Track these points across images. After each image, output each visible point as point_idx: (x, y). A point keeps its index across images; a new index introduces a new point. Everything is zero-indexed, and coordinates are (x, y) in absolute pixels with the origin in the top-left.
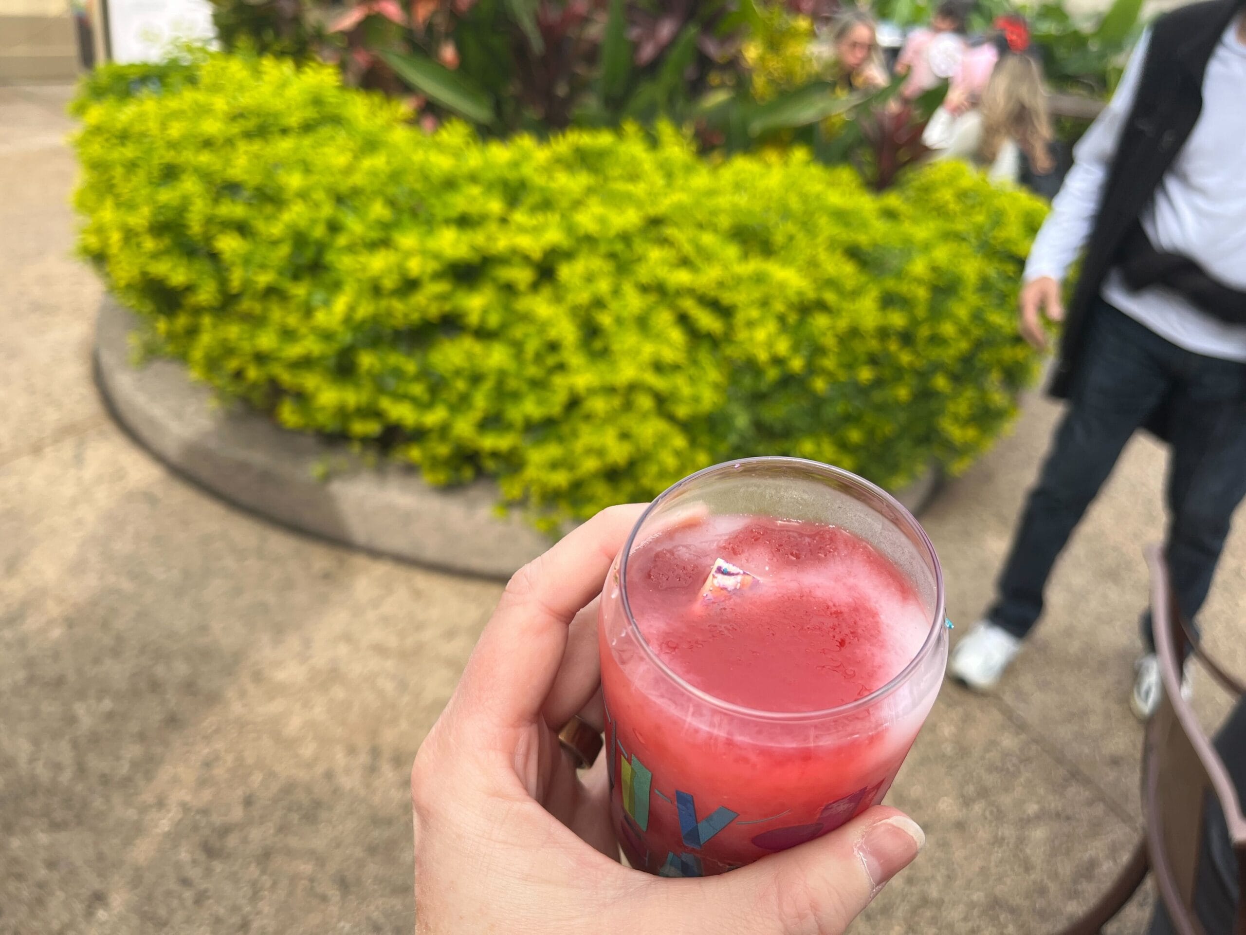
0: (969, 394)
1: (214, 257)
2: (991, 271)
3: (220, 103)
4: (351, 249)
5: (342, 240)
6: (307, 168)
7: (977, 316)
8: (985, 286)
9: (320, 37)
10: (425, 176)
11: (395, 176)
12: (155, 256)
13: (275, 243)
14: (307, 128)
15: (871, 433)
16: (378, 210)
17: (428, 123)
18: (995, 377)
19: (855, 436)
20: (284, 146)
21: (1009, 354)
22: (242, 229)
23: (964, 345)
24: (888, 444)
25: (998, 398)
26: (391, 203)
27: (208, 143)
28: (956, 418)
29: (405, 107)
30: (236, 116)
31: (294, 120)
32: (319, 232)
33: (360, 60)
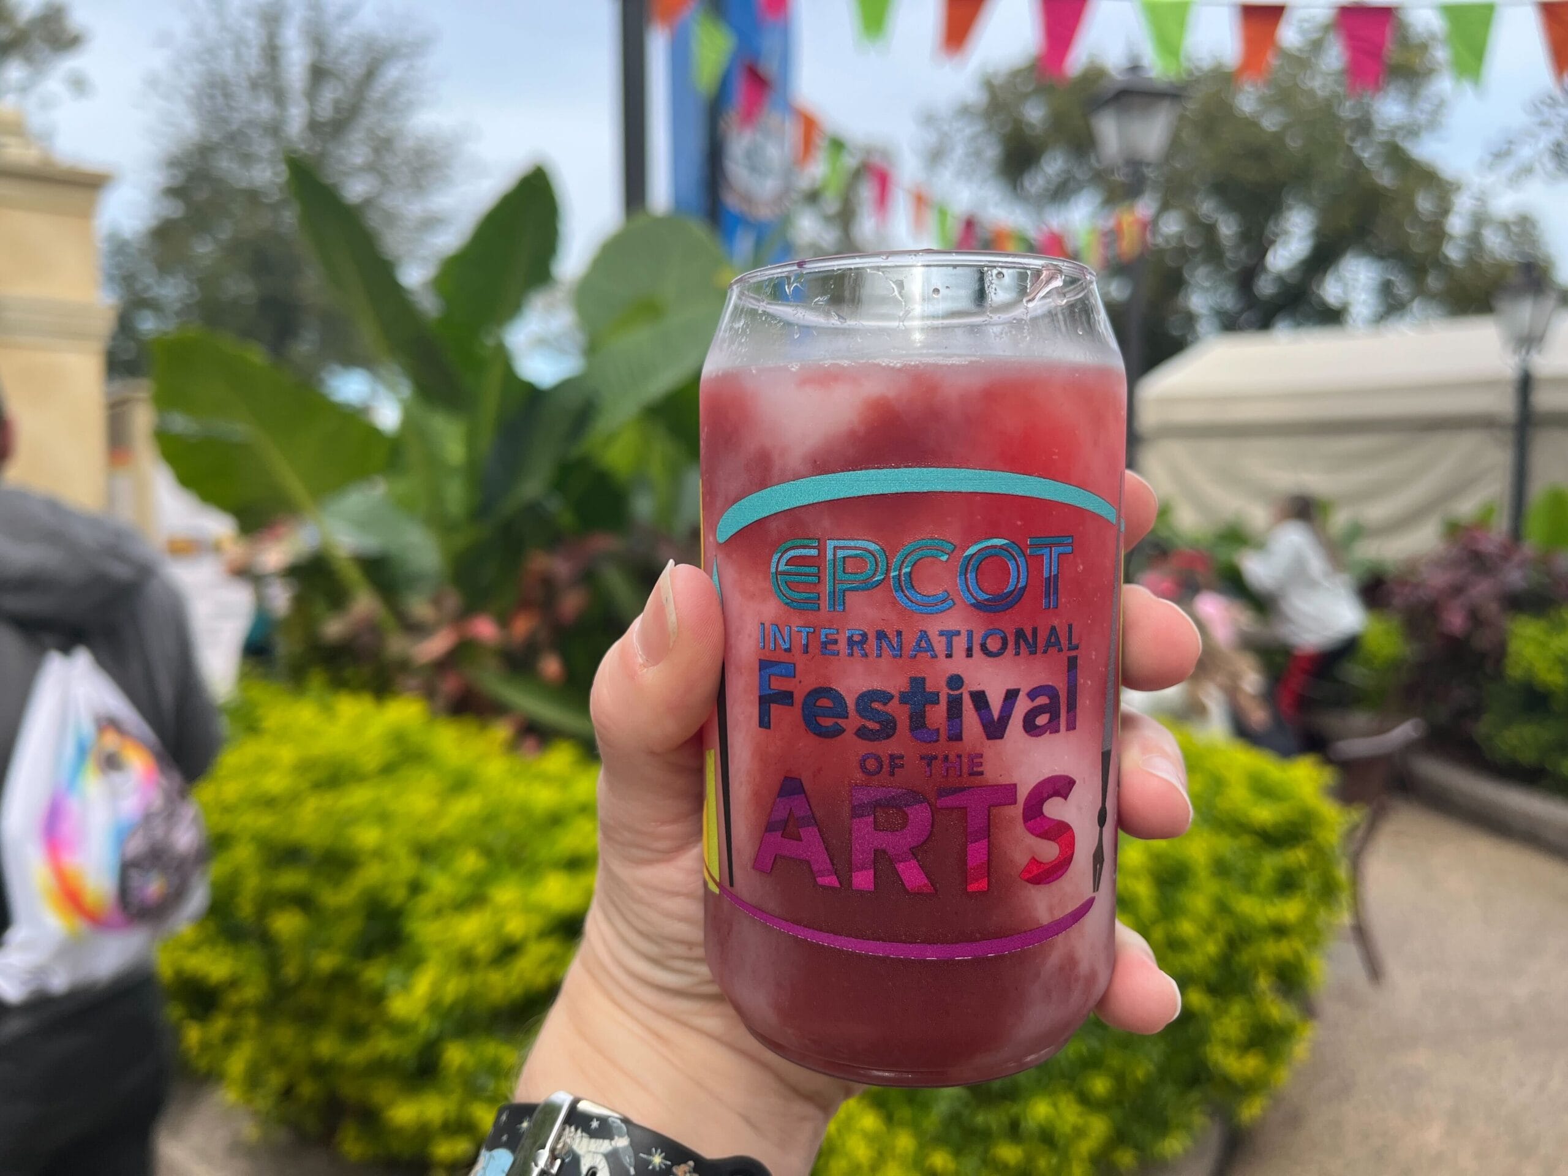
0: (1237, 1008)
3: (287, 754)
4: (438, 912)
5: (426, 902)
6: (384, 818)
7: (1222, 907)
9: (404, 666)
10: (525, 811)
11: (489, 818)
14: (388, 770)
15: (1120, 1079)
16: (470, 862)
17: (529, 745)
18: (1263, 983)
19: (1100, 1086)
20: (358, 797)
21: (1274, 950)
22: (303, 902)
23: (1212, 948)
24: (1147, 1090)
25: (1277, 1010)
26: (487, 852)
27: (269, 802)
28: (1228, 1044)
29: (501, 732)
30: (304, 767)
31: (371, 761)
32: (398, 895)
33: (449, 686)
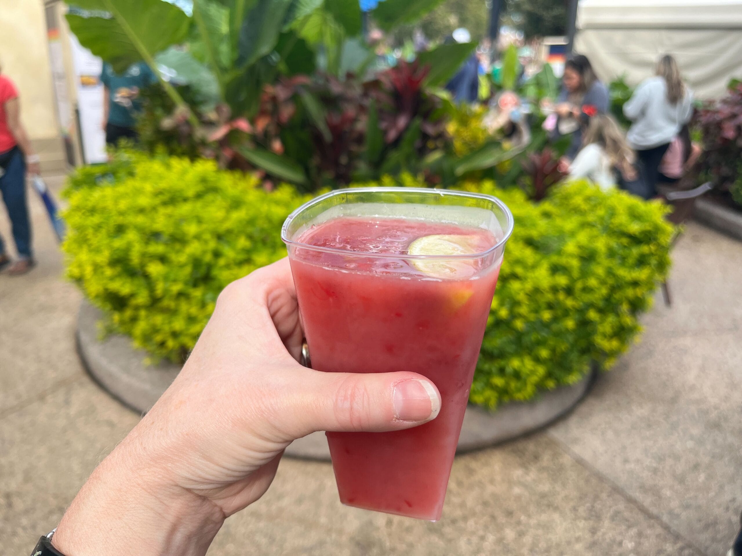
0: (611, 319)
1: (146, 276)
2: (613, 243)
3: (148, 187)
4: (228, 266)
5: (222, 262)
6: (199, 221)
7: (610, 272)
8: (611, 254)
9: (204, 143)
10: (269, 219)
11: (251, 222)
12: (112, 279)
13: (182, 266)
14: (199, 196)
15: (553, 351)
16: (243, 242)
17: (268, 185)
18: (625, 308)
19: (544, 353)
20: (185, 209)
21: (632, 293)
22: (163, 259)
23: (604, 291)
24: (564, 356)
25: (628, 320)
26: (250, 237)
27: (142, 211)
28: (604, 335)
29: (254, 178)
30: (158, 193)
31: (190, 193)
32: (208, 258)
33: (227, 154)
